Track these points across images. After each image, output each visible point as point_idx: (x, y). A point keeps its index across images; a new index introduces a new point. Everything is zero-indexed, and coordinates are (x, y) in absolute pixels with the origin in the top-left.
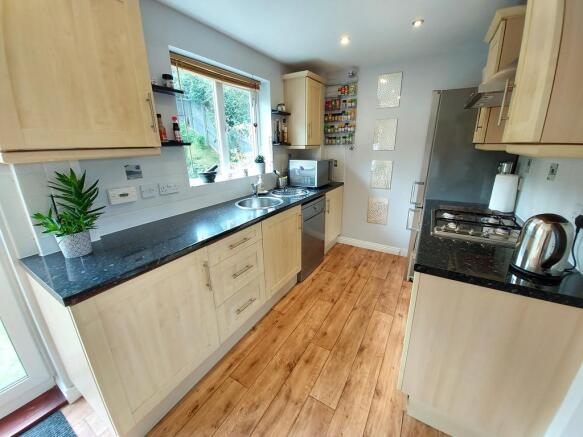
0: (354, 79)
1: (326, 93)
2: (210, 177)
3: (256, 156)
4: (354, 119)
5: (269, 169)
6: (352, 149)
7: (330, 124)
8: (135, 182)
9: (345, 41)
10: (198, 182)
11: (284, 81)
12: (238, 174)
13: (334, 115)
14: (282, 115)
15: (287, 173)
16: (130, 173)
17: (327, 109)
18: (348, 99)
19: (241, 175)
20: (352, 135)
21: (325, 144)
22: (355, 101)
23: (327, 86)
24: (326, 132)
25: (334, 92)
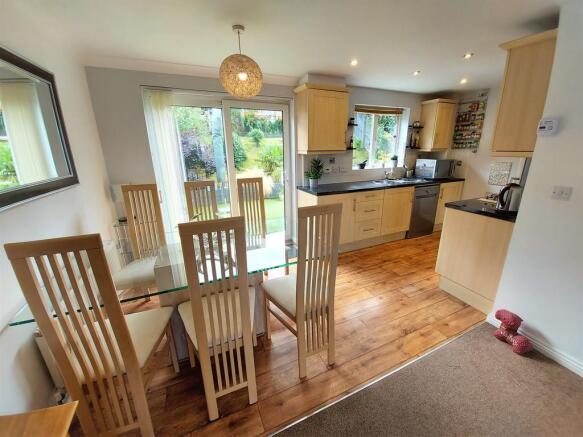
0: (484, 98)
1: (459, 109)
2: (362, 166)
3: (392, 156)
4: (480, 128)
5: (400, 164)
6: (475, 152)
7: (459, 132)
8: (332, 165)
9: (464, 81)
10: (356, 168)
11: (422, 106)
12: (379, 166)
13: (463, 126)
14: (416, 129)
15: (414, 168)
16: (331, 161)
17: (458, 121)
18: (478, 113)
19: (380, 166)
20: (477, 141)
21: (453, 148)
22: (483, 115)
23: (460, 104)
24: (455, 139)
25: (465, 108)
